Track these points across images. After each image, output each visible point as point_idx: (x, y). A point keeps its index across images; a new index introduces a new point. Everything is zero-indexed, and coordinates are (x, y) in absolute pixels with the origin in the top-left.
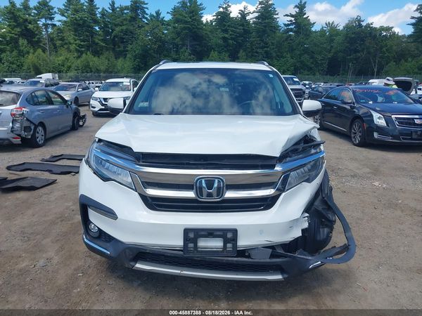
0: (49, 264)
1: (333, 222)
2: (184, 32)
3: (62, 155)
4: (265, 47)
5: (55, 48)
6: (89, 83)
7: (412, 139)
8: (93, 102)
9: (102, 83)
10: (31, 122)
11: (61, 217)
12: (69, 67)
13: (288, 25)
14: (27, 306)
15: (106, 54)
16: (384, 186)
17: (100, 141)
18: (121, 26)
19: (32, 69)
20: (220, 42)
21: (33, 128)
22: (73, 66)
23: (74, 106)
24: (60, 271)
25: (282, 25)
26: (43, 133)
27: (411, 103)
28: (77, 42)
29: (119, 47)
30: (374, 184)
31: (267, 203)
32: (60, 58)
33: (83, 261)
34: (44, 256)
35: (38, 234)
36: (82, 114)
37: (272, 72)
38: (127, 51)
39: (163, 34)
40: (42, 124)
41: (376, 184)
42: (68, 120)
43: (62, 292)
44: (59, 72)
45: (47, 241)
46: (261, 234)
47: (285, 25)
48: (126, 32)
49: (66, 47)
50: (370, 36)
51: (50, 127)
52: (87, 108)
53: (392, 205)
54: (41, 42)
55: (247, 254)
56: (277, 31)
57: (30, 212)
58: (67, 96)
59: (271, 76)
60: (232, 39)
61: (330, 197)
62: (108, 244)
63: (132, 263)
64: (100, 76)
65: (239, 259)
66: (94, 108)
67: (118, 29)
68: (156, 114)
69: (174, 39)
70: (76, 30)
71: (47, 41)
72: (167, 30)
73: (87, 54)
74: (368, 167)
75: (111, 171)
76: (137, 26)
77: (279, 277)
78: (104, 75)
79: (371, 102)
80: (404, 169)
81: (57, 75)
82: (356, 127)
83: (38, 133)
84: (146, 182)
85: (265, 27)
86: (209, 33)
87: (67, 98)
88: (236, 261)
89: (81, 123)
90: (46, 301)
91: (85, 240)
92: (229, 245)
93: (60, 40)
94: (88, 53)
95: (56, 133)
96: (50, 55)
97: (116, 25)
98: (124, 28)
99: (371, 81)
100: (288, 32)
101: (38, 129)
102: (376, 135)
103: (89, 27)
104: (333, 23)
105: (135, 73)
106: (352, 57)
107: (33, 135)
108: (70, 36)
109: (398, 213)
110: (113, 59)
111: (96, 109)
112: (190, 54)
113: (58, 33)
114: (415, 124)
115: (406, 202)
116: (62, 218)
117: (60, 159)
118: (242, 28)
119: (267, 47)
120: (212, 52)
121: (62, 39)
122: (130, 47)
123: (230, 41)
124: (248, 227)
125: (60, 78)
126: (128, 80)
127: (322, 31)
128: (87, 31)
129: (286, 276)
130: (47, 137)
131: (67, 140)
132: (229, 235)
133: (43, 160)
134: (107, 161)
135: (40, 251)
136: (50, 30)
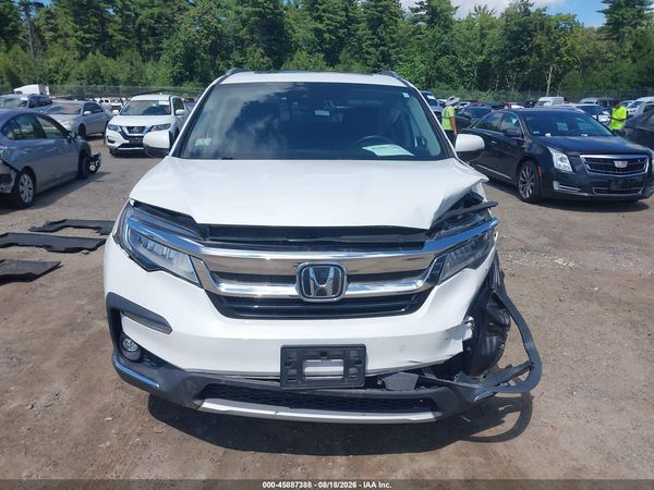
0: (56, 403)
1: (505, 327)
2: (253, 19)
3: (64, 221)
4: (381, 45)
5: (43, 43)
6: (102, 101)
7: (609, 192)
8: (109, 133)
9: (122, 102)
10: (11, 167)
11: (70, 325)
12: (67, 75)
13: (417, 10)
14: (25, 474)
15: (127, 53)
16: (571, 264)
17: (137, 204)
18: (150, 8)
19: (5, 79)
20: (311, 36)
21: (13, 176)
22: (73, 72)
23: (80, 140)
24: (75, 414)
25: (408, 11)
26: (31, 185)
27: (607, 136)
28: (79, 33)
29: (148, 42)
30: (557, 261)
31: (410, 303)
32: (51, 60)
33: (111, 395)
34: (46, 389)
35: (33, 354)
36: (93, 153)
37: (408, 90)
38: (161, 49)
39: (219, 22)
40: (29, 171)
41: (559, 261)
42: (70, 163)
43: (81, 448)
44: (51, 82)
45: (49, 364)
46: (402, 351)
47: (411, 9)
48: (159, 19)
49: (59, 41)
50: (541, 29)
51: (42, 176)
52: (101, 142)
53: (585, 295)
54: (18, 32)
55: (379, 383)
56: (400, 20)
57: (18, 316)
58: (67, 122)
59: (406, 95)
60: (330, 32)
61: (502, 288)
62: (156, 372)
63: (197, 402)
64: (118, 89)
65: (368, 391)
66: (113, 142)
67: (146, 12)
68: (224, 158)
69: (236, 31)
70: (76, 14)
71: (28, 32)
72: (225, 16)
73: (94, 54)
74: (545, 236)
75: (157, 254)
76: (175, 8)
77: (428, 416)
78: (125, 88)
79: (548, 135)
80: (599, 238)
81: (47, 89)
82: (525, 173)
83: (22, 184)
84: (217, 273)
85: (381, 12)
86: (292, 22)
87: (66, 126)
88: (364, 394)
89: (92, 168)
90: (56, 465)
91: (117, 364)
92: (352, 370)
93: (51, 30)
94: (98, 52)
95: (52, 185)
96: (35, 54)
97: (142, 7)
98: (156, 11)
99: (542, 99)
100: (416, 21)
101: (22, 180)
102: (556, 186)
103: (98, 8)
104: (485, 7)
105: (176, 85)
106: (513, 61)
107: (15, 189)
108: (66, 24)
109: (595, 307)
110: (138, 63)
111: (116, 145)
112: (263, 56)
113: (48, 18)
114: (615, 169)
115: (605, 289)
116: (72, 326)
117: (62, 228)
118: (344, 13)
119: (384, 45)
120: (298, 53)
121: (54, 30)
122: (165, 43)
123: (326, 35)
124: (383, 342)
125: (52, 92)
126: (166, 97)
127: (469, 19)
128: (94, 15)
129: (439, 414)
130: (38, 191)
131: (72, 195)
132: (353, 355)
133: (32, 229)
134: (150, 238)
135: (39, 381)
136: (33, 13)
